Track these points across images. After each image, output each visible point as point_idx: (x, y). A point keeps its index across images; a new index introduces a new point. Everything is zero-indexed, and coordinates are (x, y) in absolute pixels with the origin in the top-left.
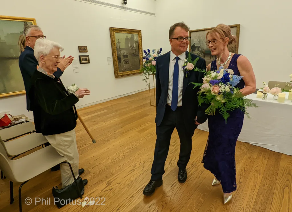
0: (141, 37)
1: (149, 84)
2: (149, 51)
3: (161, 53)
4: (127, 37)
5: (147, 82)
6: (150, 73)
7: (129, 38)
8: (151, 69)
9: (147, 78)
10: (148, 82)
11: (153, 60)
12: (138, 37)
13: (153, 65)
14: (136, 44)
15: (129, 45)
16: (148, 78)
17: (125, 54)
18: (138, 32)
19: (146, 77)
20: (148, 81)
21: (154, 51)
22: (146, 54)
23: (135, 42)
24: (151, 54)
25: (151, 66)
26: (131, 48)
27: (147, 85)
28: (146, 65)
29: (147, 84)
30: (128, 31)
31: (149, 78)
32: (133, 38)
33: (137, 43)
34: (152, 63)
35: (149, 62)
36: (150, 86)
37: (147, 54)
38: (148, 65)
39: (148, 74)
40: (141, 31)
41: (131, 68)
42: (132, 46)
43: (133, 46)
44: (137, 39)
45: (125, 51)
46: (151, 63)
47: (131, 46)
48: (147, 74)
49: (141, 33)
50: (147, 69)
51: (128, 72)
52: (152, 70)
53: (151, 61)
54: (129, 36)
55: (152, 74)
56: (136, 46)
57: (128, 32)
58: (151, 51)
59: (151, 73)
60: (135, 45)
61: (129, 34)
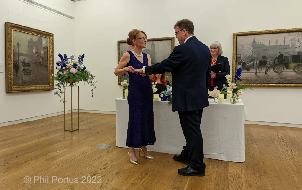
0: (53, 43)
1: (63, 100)
2: (65, 56)
3: (82, 60)
4: (31, 39)
5: (60, 97)
6: (67, 84)
7: (35, 41)
8: (69, 78)
9: (61, 92)
10: (63, 97)
11: (72, 67)
12: (49, 42)
13: (72, 73)
14: (44, 51)
15: (34, 51)
16: (63, 91)
17: (27, 61)
18: (49, 36)
19: (60, 90)
20: (62, 95)
21: (73, 57)
22: (61, 60)
23: (44, 48)
24: (69, 60)
25: (68, 74)
26: (36, 55)
27: (61, 101)
28: (61, 73)
29: (60, 99)
30: (33, 31)
31: (64, 93)
32: (40, 41)
33: (47, 50)
34: (71, 71)
35: (67, 70)
36: (65, 102)
37: (63, 60)
38: (65, 73)
39: (64, 86)
40: (53, 34)
41: (35, 81)
42: (38, 53)
43: (40, 53)
44: (46, 45)
45: (26, 57)
46: (69, 70)
47: (36, 53)
48: (61, 85)
49: (53, 37)
50: (62, 79)
51: (28, 87)
52: (71, 80)
53: (69, 69)
54: (35, 38)
55: (69, 86)
56: (44, 54)
57: (33, 33)
58: (69, 57)
59: (69, 84)
60: (42, 52)
61: (35, 36)
